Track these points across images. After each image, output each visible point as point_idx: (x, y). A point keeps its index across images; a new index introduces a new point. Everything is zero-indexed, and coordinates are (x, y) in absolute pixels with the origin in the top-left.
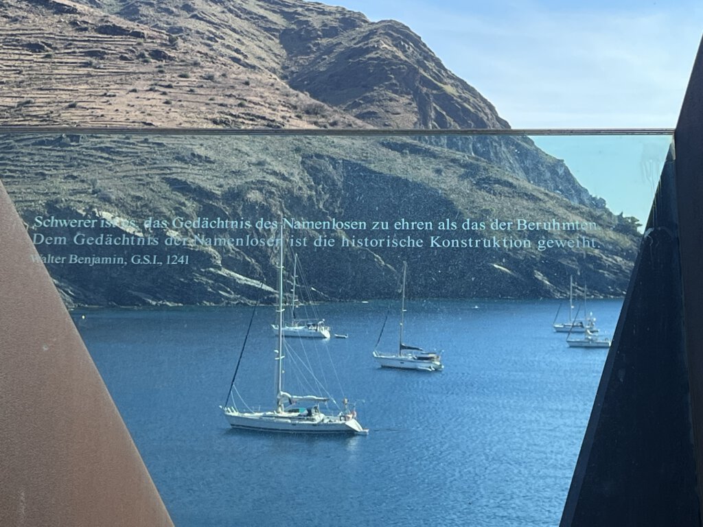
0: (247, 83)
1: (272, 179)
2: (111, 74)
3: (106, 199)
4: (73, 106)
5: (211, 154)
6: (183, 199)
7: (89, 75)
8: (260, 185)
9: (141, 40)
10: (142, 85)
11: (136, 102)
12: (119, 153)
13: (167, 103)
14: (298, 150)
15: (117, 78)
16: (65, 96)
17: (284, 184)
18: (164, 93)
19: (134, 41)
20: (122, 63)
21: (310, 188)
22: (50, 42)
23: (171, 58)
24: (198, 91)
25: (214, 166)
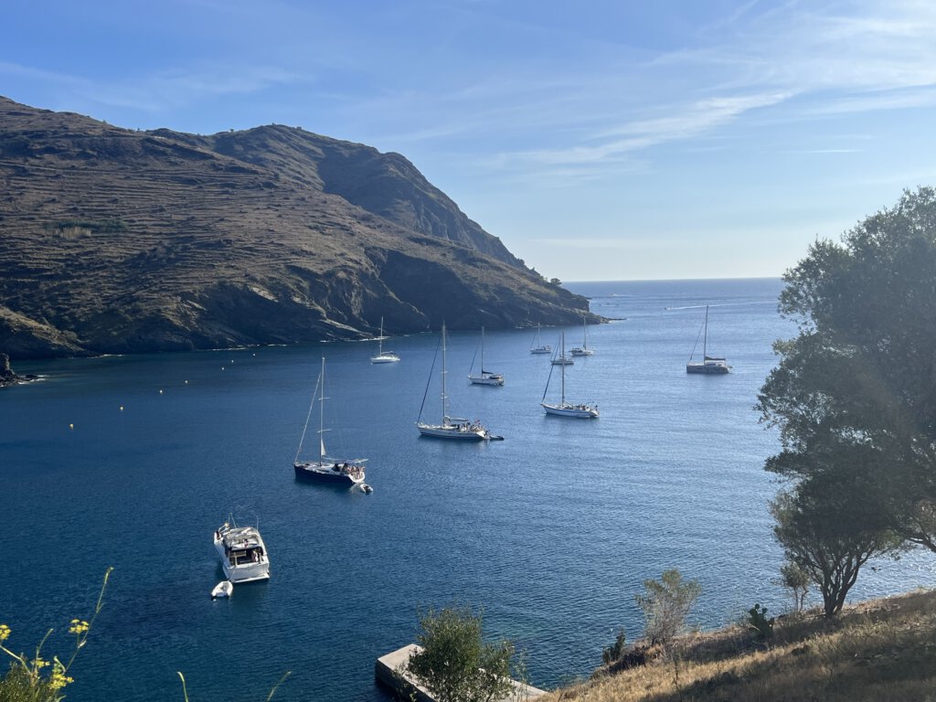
0: (325, 202)
1: (350, 264)
2: (241, 198)
3: (254, 280)
4: (222, 220)
5: (312, 250)
6: (300, 279)
7: (228, 199)
8: (344, 268)
9: (256, 176)
10: (261, 205)
11: (261, 216)
12: (257, 251)
13: (280, 216)
14: (362, 245)
15: (246, 201)
16: (215, 213)
17: (357, 266)
18: (277, 210)
19: (252, 176)
20: (247, 191)
21: (372, 267)
22: (200, 178)
23: (276, 187)
24: (296, 208)
25: (316, 257)
